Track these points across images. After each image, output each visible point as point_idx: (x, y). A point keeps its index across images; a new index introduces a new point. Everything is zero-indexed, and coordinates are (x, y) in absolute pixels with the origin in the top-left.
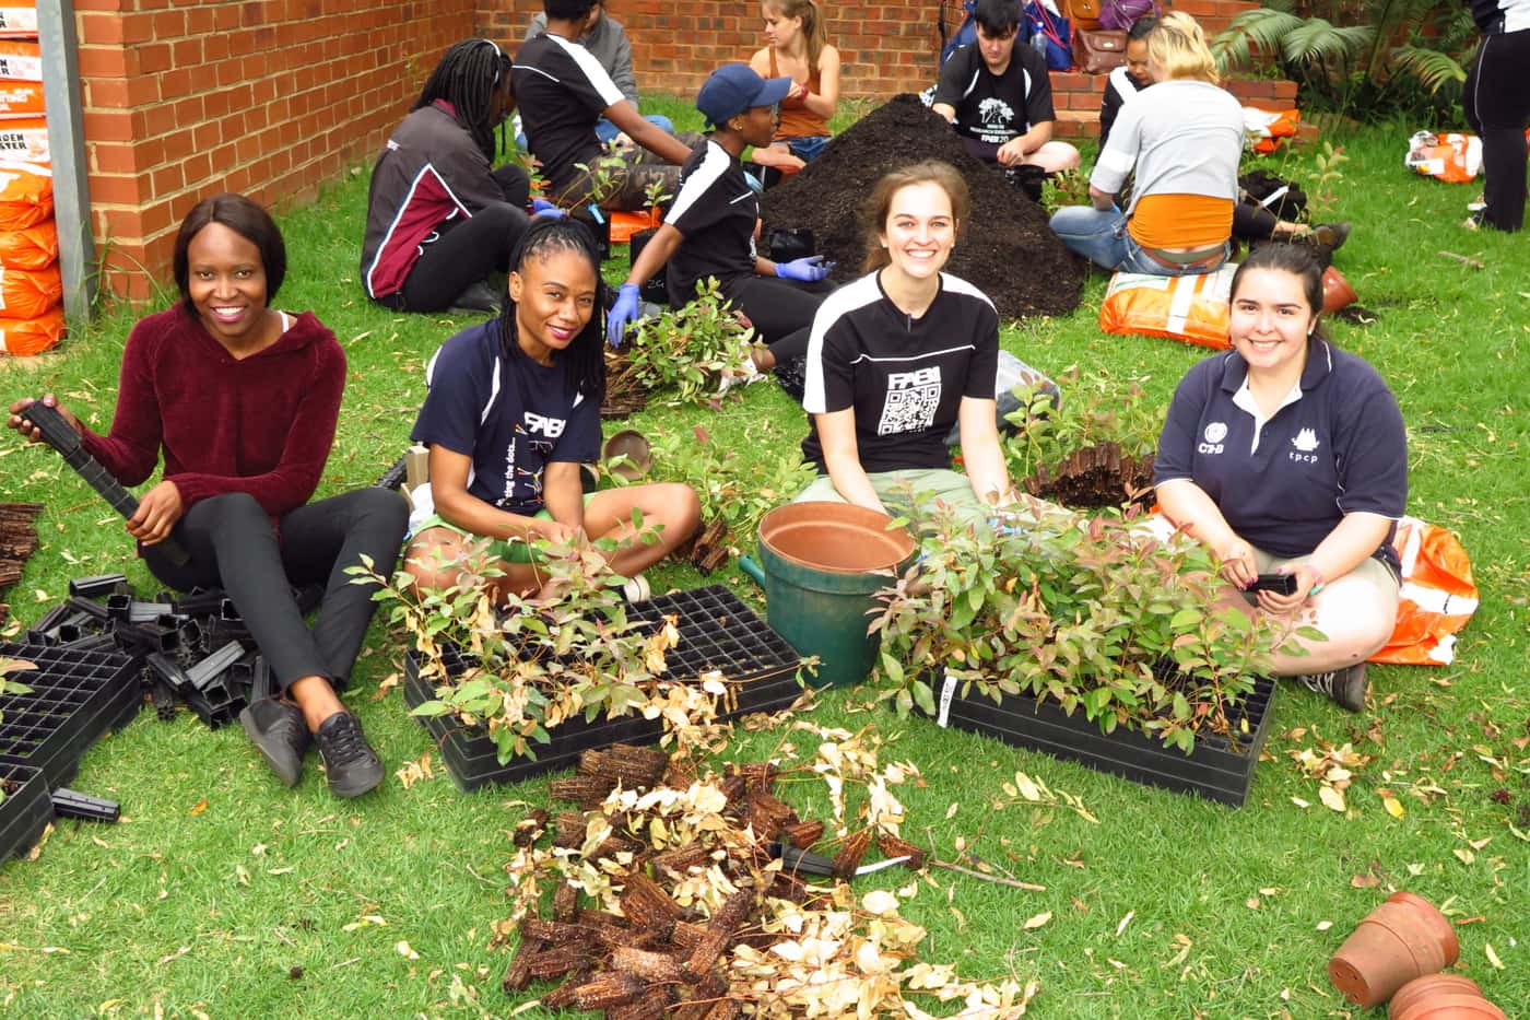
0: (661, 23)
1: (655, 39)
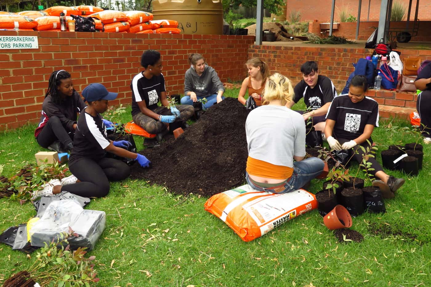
0: (294, 66)
1: (292, 70)
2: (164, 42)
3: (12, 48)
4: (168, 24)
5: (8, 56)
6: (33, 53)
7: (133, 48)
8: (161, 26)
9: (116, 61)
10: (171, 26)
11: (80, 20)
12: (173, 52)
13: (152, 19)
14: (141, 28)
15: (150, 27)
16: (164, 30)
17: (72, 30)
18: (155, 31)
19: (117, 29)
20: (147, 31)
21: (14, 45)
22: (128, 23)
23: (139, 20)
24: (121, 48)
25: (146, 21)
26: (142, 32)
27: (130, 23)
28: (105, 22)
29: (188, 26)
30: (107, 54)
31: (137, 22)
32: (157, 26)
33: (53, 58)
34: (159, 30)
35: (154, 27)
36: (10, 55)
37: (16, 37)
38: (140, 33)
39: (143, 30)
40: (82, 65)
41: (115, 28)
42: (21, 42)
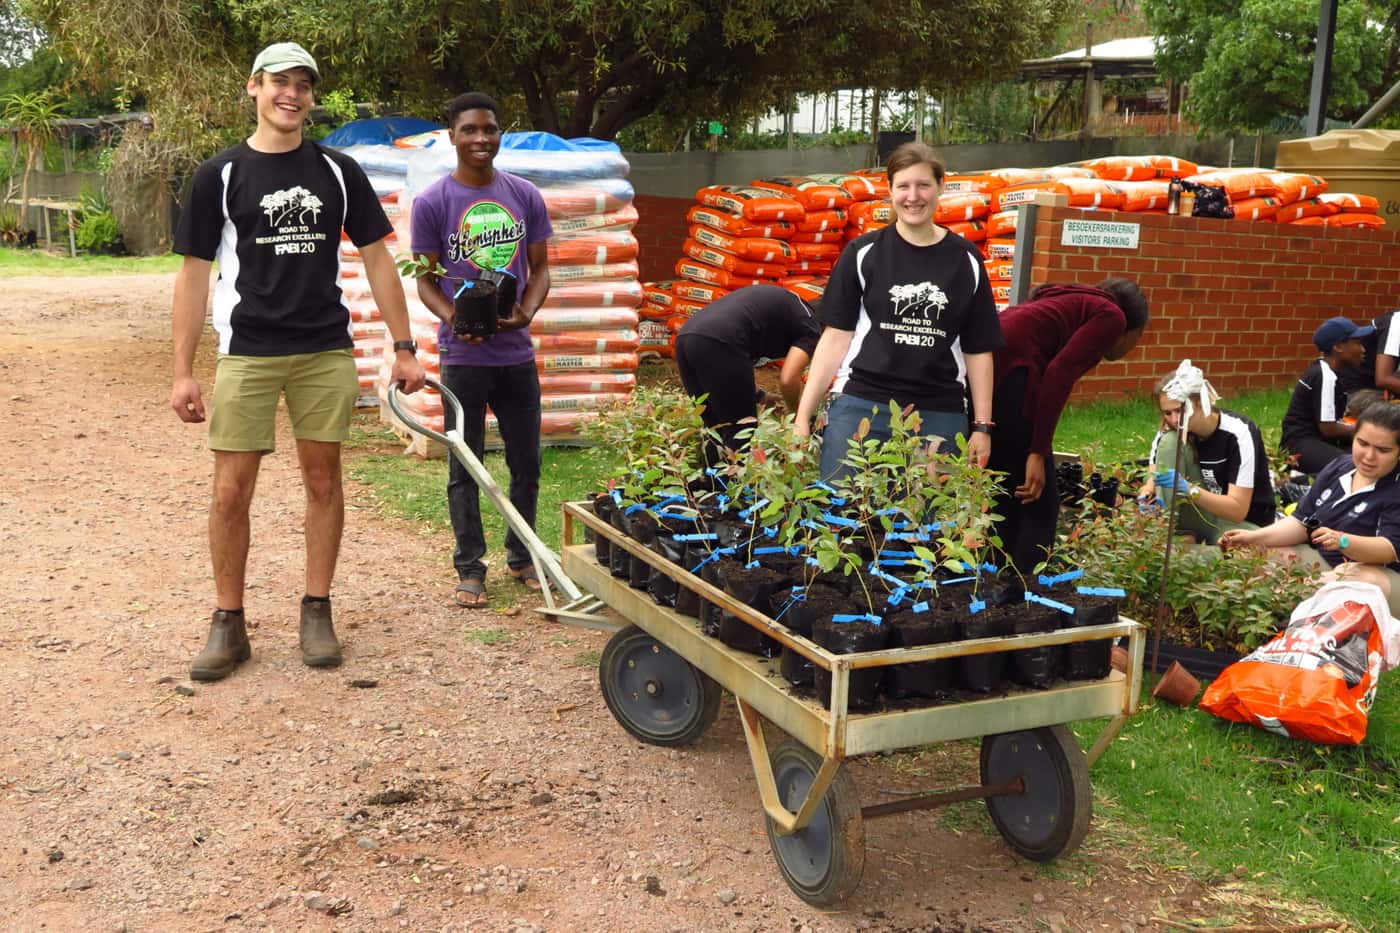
2: (1353, 247)
3: (1102, 245)
4: (1358, 205)
5: (1092, 260)
6: (1127, 257)
7: (1291, 259)
8: (1342, 209)
9: (1256, 285)
10: (1365, 210)
11: (1205, 192)
12: (1370, 275)
13: (1325, 190)
14: (1300, 211)
15: (1317, 209)
16: (1348, 219)
17: (1187, 214)
18: (1326, 220)
19: (1255, 213)
20: (1311, 219)
21: (1106, 240)
22: (1276, 200)
23: (1298, 193)
24: (1267, 256)
25: (1312, 197)
26: (1300, 223)
27: (1281, 201)
28: (1237, 197)
29: (1391, 210)
30: (1243, 269)
31: (1294, 199)
32: (1333, 209)
33: (1156, 269)
34: (1336, 218)
35: (1325, 212)
36: (1096, 258)
37: (1110, 223)
38: (1295, 223)
39: (1304, 216)
40: (1197, 289)
41: (1251, 213)
42: (1117, 235)
